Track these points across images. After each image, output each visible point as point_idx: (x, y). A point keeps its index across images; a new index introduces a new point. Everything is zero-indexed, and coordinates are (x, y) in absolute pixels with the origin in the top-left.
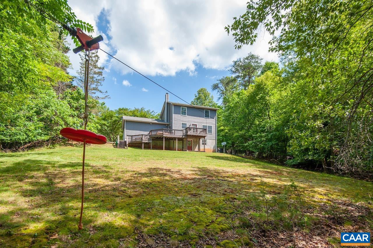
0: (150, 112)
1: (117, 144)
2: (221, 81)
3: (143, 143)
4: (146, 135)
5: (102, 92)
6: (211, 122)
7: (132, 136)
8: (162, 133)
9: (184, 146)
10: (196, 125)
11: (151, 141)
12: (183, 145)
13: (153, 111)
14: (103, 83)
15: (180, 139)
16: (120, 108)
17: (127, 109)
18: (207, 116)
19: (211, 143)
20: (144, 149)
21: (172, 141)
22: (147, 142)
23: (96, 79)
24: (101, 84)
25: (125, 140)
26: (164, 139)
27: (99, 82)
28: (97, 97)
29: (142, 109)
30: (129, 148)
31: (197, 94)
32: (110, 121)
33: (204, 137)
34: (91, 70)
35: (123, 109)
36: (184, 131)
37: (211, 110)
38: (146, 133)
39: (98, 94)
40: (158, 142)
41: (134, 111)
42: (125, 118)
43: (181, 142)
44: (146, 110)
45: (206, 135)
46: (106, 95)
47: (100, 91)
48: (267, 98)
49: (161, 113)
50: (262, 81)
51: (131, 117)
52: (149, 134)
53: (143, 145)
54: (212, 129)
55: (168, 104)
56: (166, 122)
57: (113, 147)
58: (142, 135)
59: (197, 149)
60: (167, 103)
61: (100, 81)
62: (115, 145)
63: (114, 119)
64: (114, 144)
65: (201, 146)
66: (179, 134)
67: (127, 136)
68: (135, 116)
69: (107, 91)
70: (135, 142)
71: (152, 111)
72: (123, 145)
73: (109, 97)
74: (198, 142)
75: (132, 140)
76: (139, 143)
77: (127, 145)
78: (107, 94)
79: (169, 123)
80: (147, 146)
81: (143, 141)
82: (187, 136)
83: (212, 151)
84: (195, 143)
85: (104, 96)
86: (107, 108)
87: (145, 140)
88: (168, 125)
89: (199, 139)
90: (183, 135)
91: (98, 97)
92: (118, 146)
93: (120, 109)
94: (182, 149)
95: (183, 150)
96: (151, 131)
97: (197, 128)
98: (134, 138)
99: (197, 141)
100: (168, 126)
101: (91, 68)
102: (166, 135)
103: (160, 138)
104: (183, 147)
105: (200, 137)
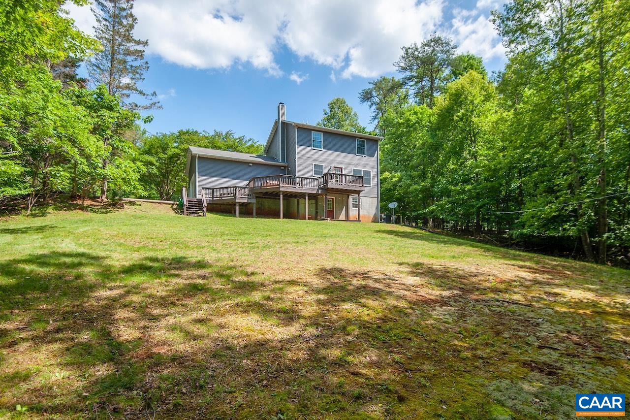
0: (244, 141)
1: (181, 205)
2: (376, 84)
3: (237, 204)
4: (243, 188)
5: (144, 94)
6: (368, 164)
7: (213, 189)
8: (277, 185)
9: (318, 211)
10: (341, 168)
11: (254, 201)
12: (317, 208)
13: (250, 140)
14: (145, 75)
15: (312, 197)
16: (182, 131)
17: (196, 132)
18: (361, 151)
19: (369, 204)
20: (239, 216)
21: (296, 200)
22: (245, 201)
23: (132, 66)
24: (142, 77)
25: (199, 197)
26: (281, 196)
27: (137, 73)
28: (133, 105)
29: (228, 135)
30: (209, 215)
31: (328, 110)
32: (162, 155)
33: (358, 192)
34: (120, 45)
35: (187, 132)
36: (321, 180)
37: (368, 139)
38: (243, 183)
39: (135, 98)
40: (268, 203)
41: (213, 137)
42: (195, 150)
43: (314, 201)
44: (236, 136)
45: (362, 189)
46: (151, 102)
47: (141, 93)
48: (475, 119)
49: (268, 142)
50: (463, 87)
51: (207, 149)
52: (248, 185)
53: (237, 207)
54: (370, 176)
55: (285, 125)
56: (280, 162)
57: (172, 213)
58: (236, 187)
59: (342, 216)
60: (283, 123)
61: (138, 71)
62: (176, 209)
63: (171, 152)
64: (175, 206)
65: (350, 210)
66: (311, 187)
67: (203, 188)
68: (214, 147)
69: (155, 93)
70: (221, 202)
71: (248, 139)
72: (196, 207)
73: (159, 105)
74: (345, 202)
75: (213, 198)
76: (228, 204)
77: (205, 209)
78: (155, 100)
79: (286, 164)
80: (246, 211)
81: (237, 201)
82: (326, 190)
83: (371, 219)
84: (339, 205)
85: (147, 103)
86: (142, 129)
87: (242, 198)
88: (284, 167)
89: (347, 196)
90: (319, 188)
91: (136, 106)
92: (185, 211)
93: (181, 133)
94: (315, 217)
95: (316, 219)
96: (254, 179)
97: (342, 175)
98: (217, 193)
99: (343, 200)
100: (286, 170)
101: (120, 40)
102: (285, 187)
103: (274, 195)
104: (317, 213)
105: (348, 193)
